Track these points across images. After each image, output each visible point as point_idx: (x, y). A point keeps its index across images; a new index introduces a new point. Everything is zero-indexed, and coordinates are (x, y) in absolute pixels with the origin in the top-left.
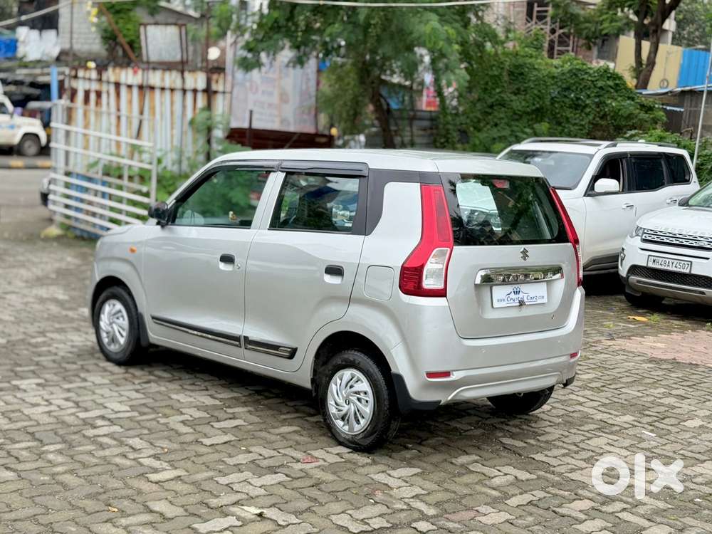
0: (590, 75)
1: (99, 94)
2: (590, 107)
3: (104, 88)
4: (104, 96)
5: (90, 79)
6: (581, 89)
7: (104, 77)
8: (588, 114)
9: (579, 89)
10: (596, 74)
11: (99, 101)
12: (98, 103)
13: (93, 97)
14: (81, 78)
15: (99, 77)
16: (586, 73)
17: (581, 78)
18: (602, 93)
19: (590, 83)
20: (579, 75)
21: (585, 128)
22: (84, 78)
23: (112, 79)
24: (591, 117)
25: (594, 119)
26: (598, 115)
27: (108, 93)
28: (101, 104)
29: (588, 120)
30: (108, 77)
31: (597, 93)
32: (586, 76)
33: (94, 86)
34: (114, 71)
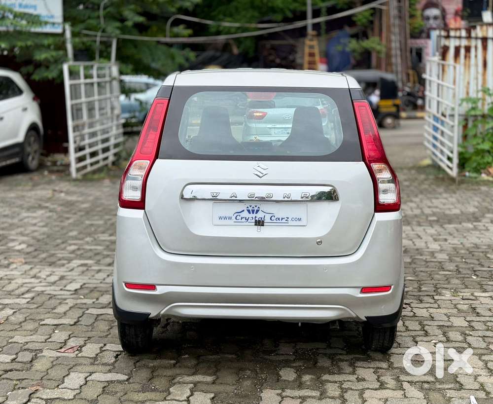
1: (468, 49)
3: (473, 43)
4: (473, 50)
5: (460, 37)
7: (473, 34)
11: (468, 54)
12: (467, 56)
13: (463, 51)
14: (452, 37)
15: (468, 35)
22: (455, 37)
23: (480, 35)
27: (476, 47)
28: (469, 57)
30: (476, 34)
33: (464, 43)
34: (481, 29)
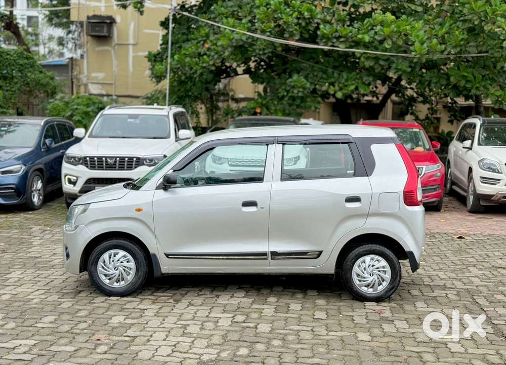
0: (11, 56)
2: (17, 78)
6: (6, 65)
8: (16, 83)
9: (5, 65)
10: (15, 55)
16: (8, 54)
17: (5, 58)
18: (22, 68)
19: (13, 61)
20: (4, 56)
21: (16, 93)
24: (18, 85)
25: (21, 86)
26: (22, 84)
29: (17, 88)
31: (19, 68)
32: (8, 57)
